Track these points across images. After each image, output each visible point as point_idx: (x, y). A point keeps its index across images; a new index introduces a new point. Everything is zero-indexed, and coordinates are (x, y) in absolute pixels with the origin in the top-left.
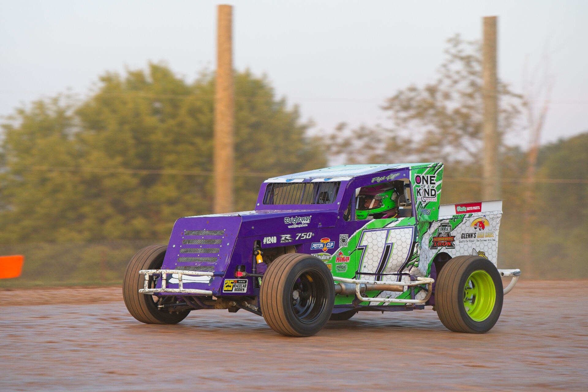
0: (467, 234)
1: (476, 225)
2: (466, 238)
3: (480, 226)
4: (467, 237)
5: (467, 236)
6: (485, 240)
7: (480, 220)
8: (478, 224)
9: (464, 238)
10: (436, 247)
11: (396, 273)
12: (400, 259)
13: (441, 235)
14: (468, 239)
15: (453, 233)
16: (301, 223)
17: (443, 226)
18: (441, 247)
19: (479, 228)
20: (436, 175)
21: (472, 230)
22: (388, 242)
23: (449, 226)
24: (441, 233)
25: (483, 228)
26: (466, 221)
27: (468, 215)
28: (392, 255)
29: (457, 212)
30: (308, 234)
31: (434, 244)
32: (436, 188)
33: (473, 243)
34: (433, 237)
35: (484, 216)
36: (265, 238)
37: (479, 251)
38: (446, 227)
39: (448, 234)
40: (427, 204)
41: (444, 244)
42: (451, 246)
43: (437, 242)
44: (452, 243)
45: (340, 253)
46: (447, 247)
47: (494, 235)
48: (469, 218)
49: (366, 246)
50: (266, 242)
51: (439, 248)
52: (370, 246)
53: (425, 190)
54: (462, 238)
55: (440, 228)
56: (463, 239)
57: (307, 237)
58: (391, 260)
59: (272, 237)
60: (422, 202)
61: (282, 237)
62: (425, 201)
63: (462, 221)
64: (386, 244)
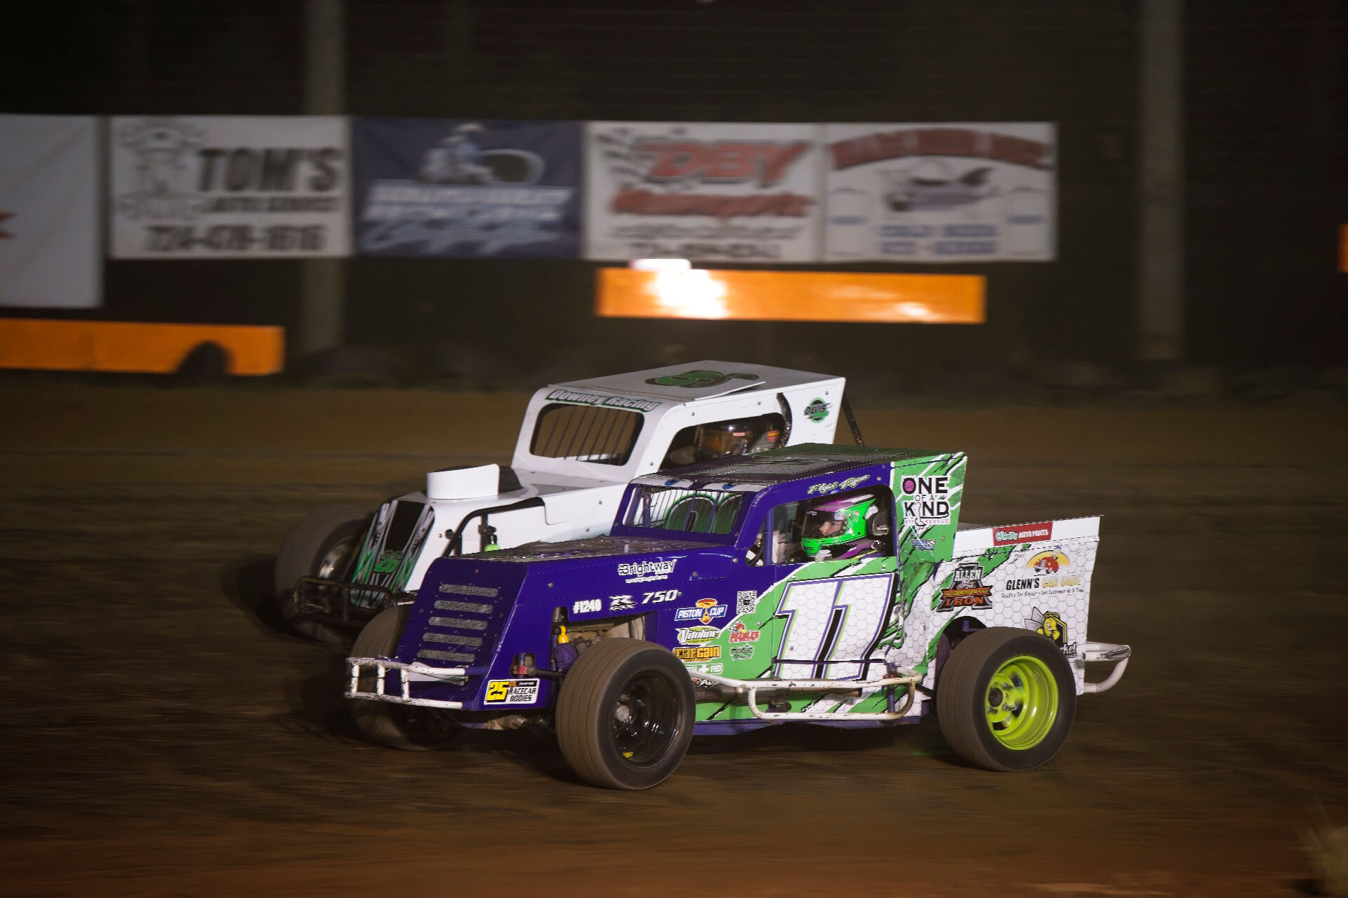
0: (1019, 581)
1: (1039, 564)
2: (1018, 588)
3: (1046, 566)
4: (1020, 586)
5: (1018, 584)
6: (1061, 592)
7: (1048, 555)
8: (1044, 561)
9: (1014, 589)
10: (949, 607)
11: (858, 659)
12: (862, 635)
13: (960, 586)
14: (1022, 591)
15: (986, 581)
16: (653, 574)
17: (964, 569)
18: (960, 608)
19: (1047, 569)
20: (948, 476)
21: (1029, 574)
22: (839, 603)
23: (979, 568)
24: (960, 582)
25: (1056, 568)
26: (1016, 558)
27: (1019, 546)
28: (846, 627)
29: (996, 542)
30: (669, 593)
31: (945, 603)
32: (949, 500)
33: (1034, 597)
34: (942, 590)
35: (1058, 547)
36: (577, 603)
37: (1047, 612)
38: (971, 571)
39: (977, 584)
40: (928, 530)
41: (969, 600)
42: (985, 603)
43: (952, 598)
44: (986, 598)
45: (739, 626)
46: (974, 607)
47: (1082, 582)
48: (1023, 553)
49: (793, 612)
50: (579, 610)
51: (956, 609)
52: (801, 611)
53: (925, 504)
54: (1007, 589)
55: (958, 572)
56: (1011, 591)
57: (667, 599)
58: (843, 636)
59: (593, 601)
60: (917, 528)
61: (612, 600)
62: (924, 525)
63: (1008, 559)
64: (833, 607)
